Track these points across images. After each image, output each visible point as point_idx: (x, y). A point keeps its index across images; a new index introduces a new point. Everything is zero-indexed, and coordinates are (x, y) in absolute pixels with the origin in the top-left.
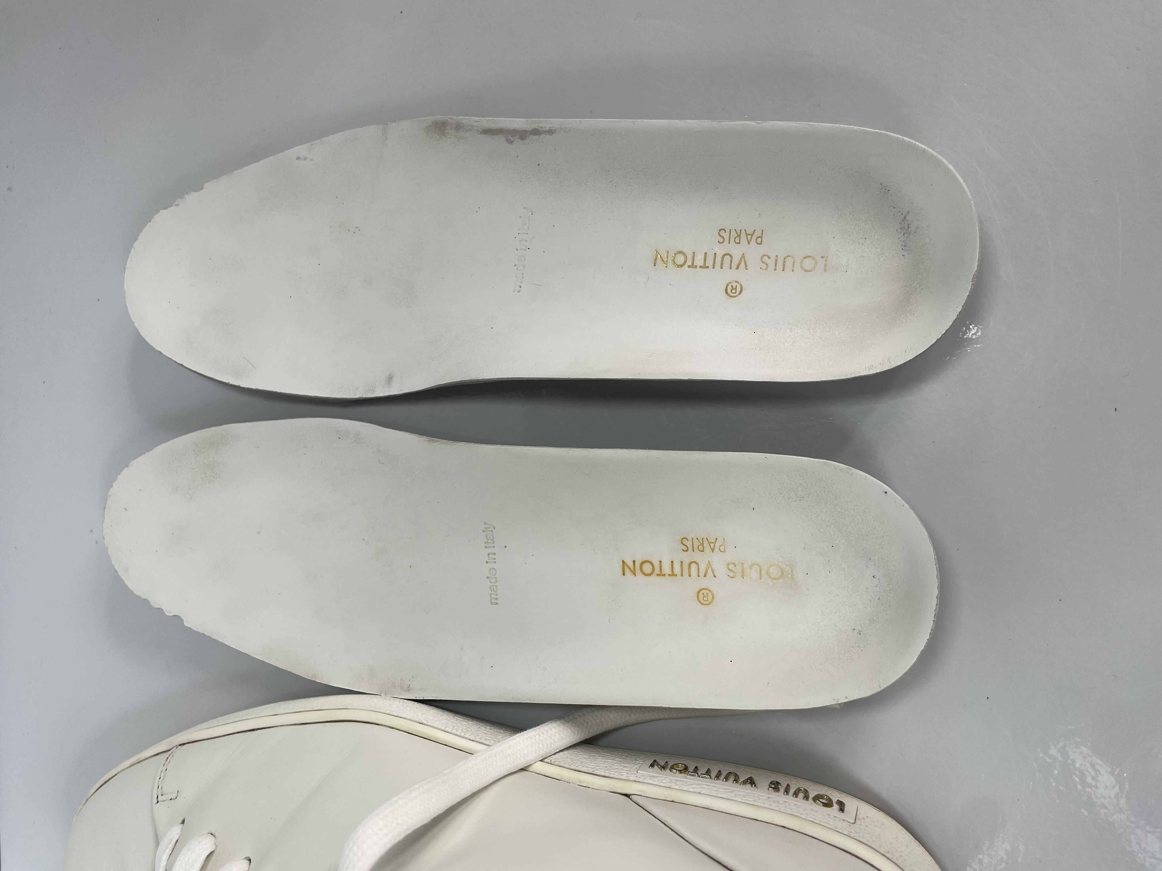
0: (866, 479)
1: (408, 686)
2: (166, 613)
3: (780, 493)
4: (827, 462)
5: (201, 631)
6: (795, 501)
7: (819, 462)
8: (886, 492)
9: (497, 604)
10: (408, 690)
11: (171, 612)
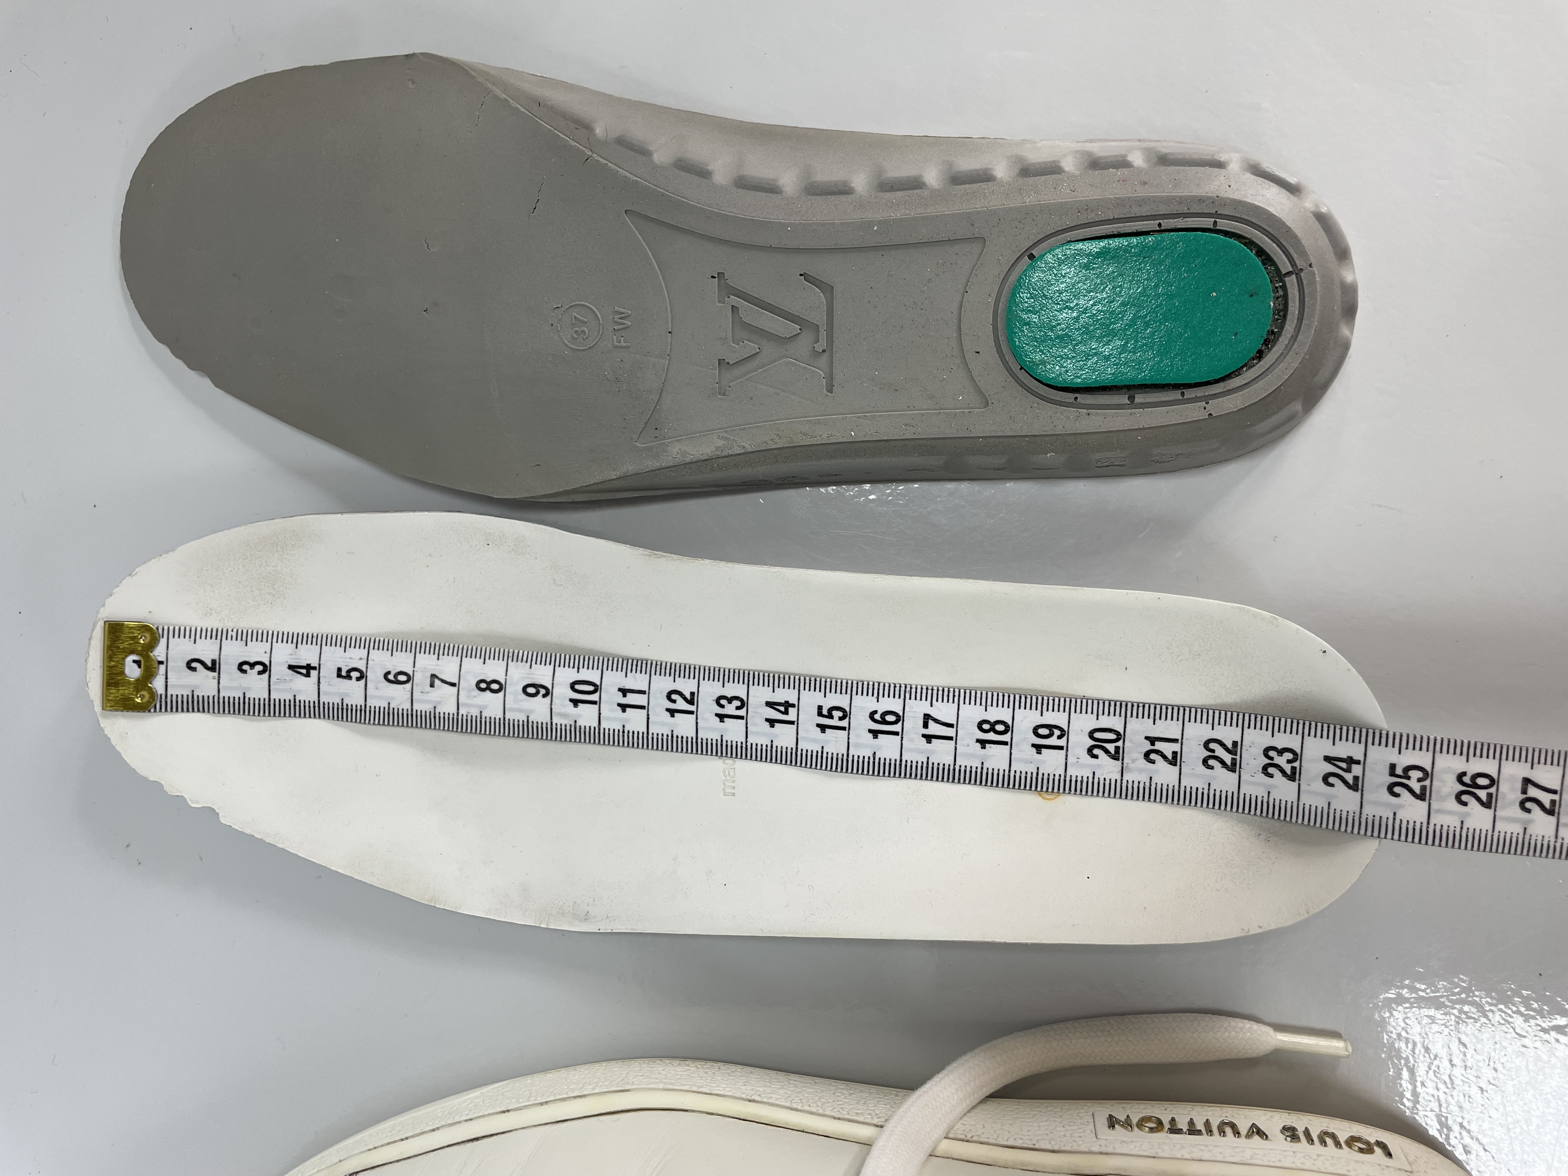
0: (1297, 633)
1: (586, 913)
2: (189, 803)
3: (1168, 648)
4: (1244, 608)
5: (248, 831)
6: (1187, 660)
7: (1233, 607)
8: (1325, 652)
9: (734, 794)
10: (585, 919)
11: (198, 802)
